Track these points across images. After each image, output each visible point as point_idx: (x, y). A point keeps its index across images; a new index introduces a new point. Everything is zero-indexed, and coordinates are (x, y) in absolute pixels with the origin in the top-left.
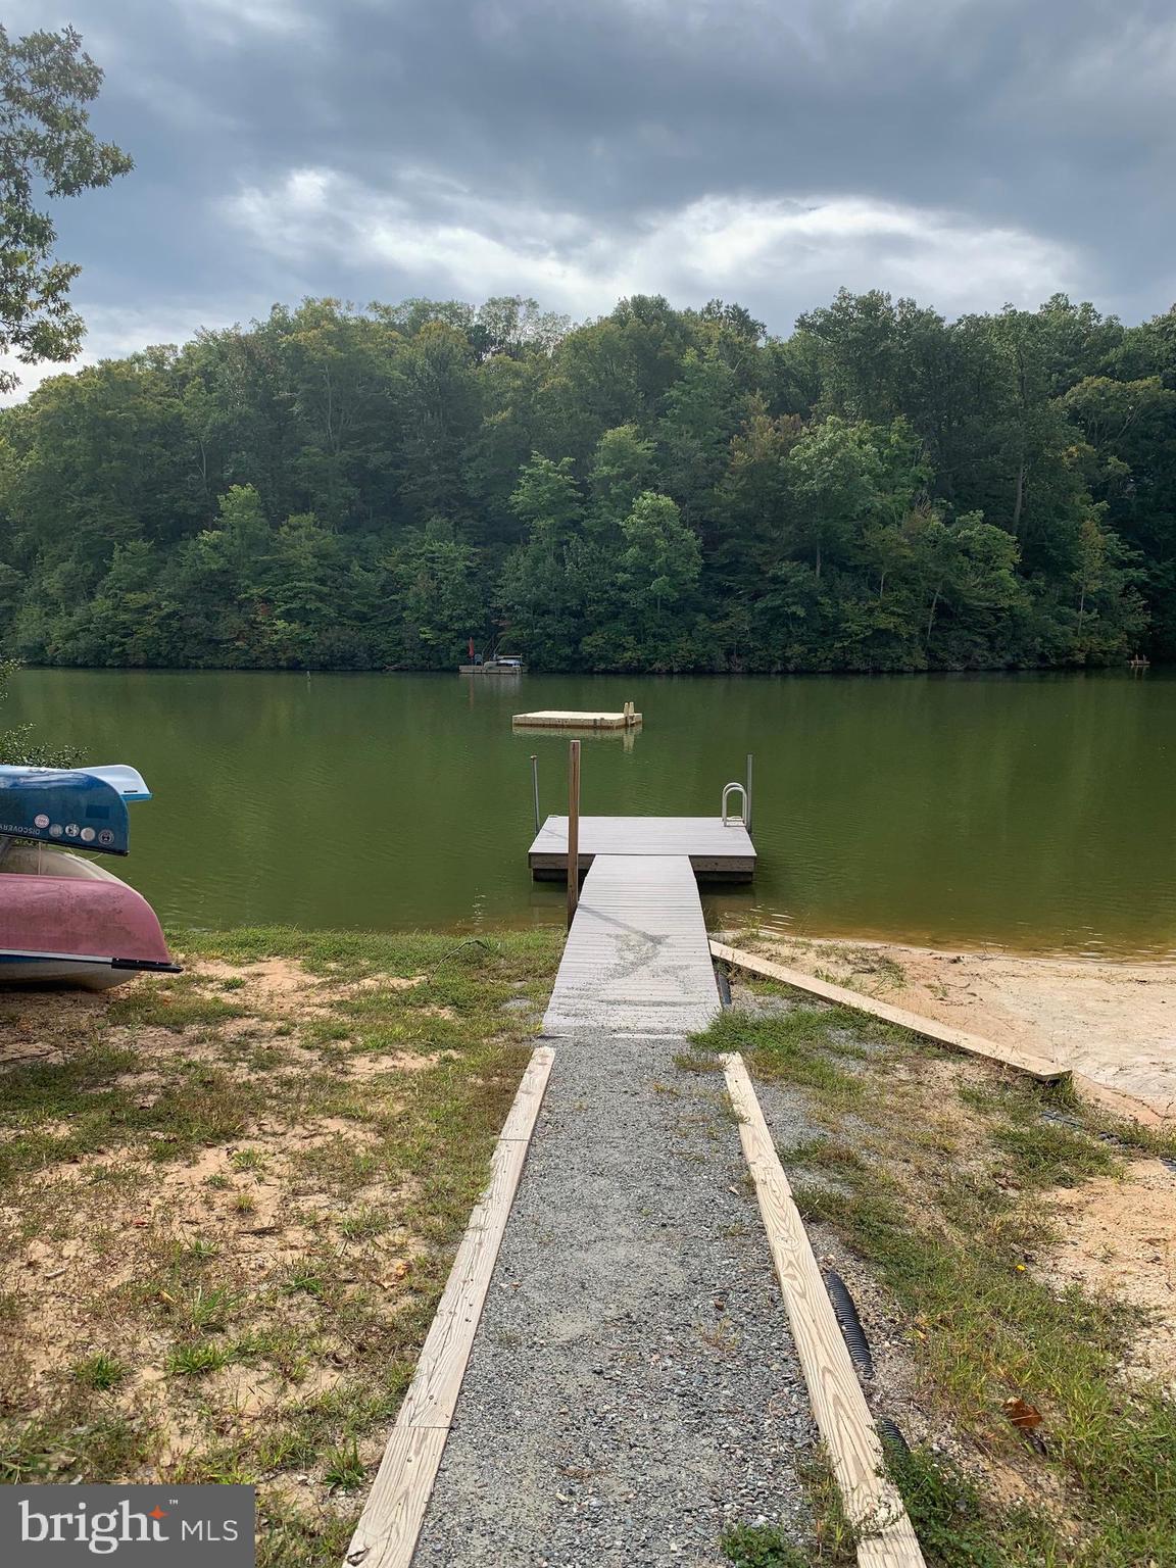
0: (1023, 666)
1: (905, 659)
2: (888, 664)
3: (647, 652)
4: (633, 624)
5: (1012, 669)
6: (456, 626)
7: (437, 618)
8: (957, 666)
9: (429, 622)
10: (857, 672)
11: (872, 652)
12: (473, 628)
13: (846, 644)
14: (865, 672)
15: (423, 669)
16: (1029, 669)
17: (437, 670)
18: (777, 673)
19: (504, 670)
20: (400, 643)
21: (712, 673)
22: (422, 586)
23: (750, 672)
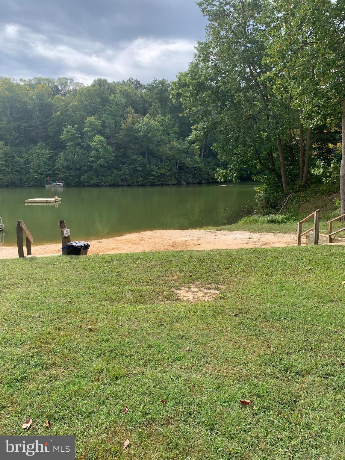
0: (202, 182)
1: (170, 181)
2: (165, 183)
3: (99, 180)
4: (96, 172)
5: (200, 183)
6: (45, 173)
7: (39, 171)
8: (185, 183)
9: (37, 172)
10: (157, 185)
11: (161, 180)
12: (49, 174)
13: (153, 177)
14: (159, 185)
15: (36, 186)
16: (204, 183)
17: (40, 186)
18: (136, 185)
19: (58, 186)
20: (29, 179)
21: (118, 186)
22: (35, 162)
23: (129, 186)
